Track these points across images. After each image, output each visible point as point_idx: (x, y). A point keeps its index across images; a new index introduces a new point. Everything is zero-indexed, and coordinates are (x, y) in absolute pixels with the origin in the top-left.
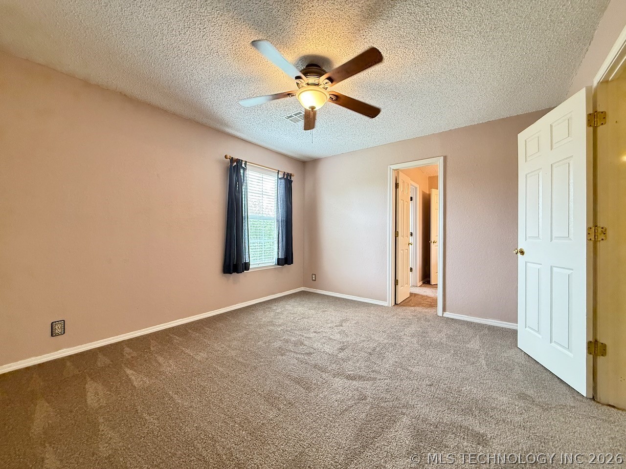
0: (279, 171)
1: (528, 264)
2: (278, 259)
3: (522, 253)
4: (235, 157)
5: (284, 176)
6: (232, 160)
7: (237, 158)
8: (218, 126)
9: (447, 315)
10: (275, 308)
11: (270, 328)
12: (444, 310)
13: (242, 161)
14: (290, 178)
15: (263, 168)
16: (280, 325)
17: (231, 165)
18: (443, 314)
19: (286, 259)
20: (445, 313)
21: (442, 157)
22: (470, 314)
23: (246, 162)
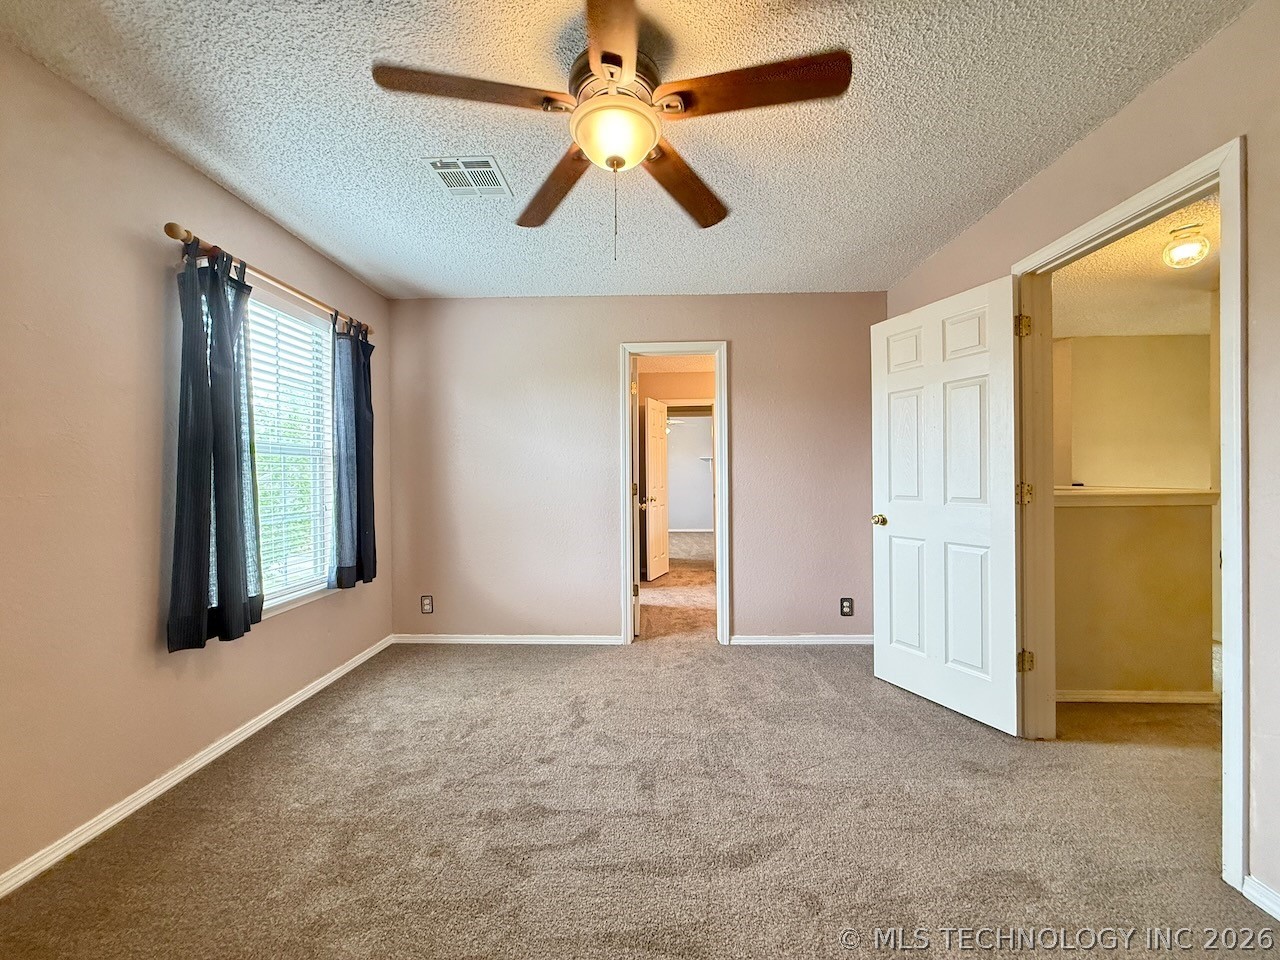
0: (337, 313)
1: (894, 539)
2: (340, 570)
3: (884, 522)
4: (209, 239)
5: (349, 331)
6: (192, 248)
7: (212, 243)
8: (140, 109)
9: (738, 640)
10: (357, 719)
11: (403, 792)
12: (732, 632)
13: (230, 259)
14: (365, 337)
15: (293, 296)
16: (426, 773)
17: (192, 264)
18: (730, 640)
19: (359, 567)
20: (733, 637)
21: (725, 343)
22: (774, 632)
23: (244, 265)
